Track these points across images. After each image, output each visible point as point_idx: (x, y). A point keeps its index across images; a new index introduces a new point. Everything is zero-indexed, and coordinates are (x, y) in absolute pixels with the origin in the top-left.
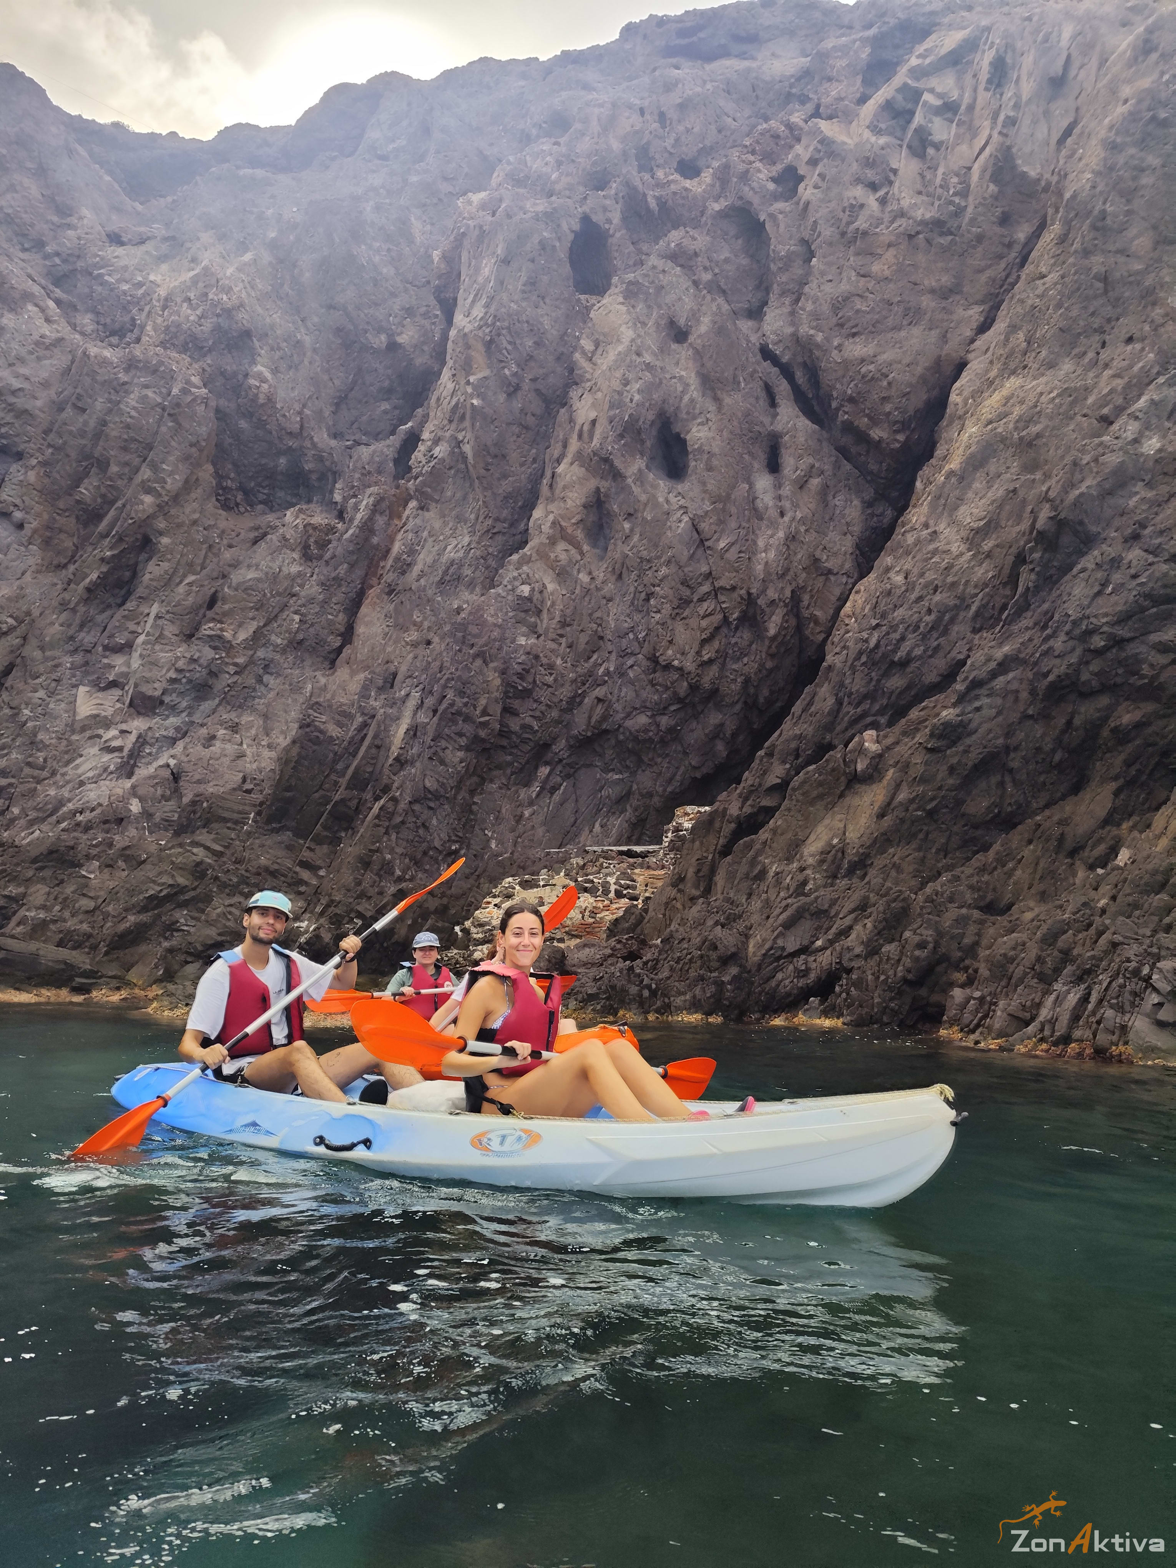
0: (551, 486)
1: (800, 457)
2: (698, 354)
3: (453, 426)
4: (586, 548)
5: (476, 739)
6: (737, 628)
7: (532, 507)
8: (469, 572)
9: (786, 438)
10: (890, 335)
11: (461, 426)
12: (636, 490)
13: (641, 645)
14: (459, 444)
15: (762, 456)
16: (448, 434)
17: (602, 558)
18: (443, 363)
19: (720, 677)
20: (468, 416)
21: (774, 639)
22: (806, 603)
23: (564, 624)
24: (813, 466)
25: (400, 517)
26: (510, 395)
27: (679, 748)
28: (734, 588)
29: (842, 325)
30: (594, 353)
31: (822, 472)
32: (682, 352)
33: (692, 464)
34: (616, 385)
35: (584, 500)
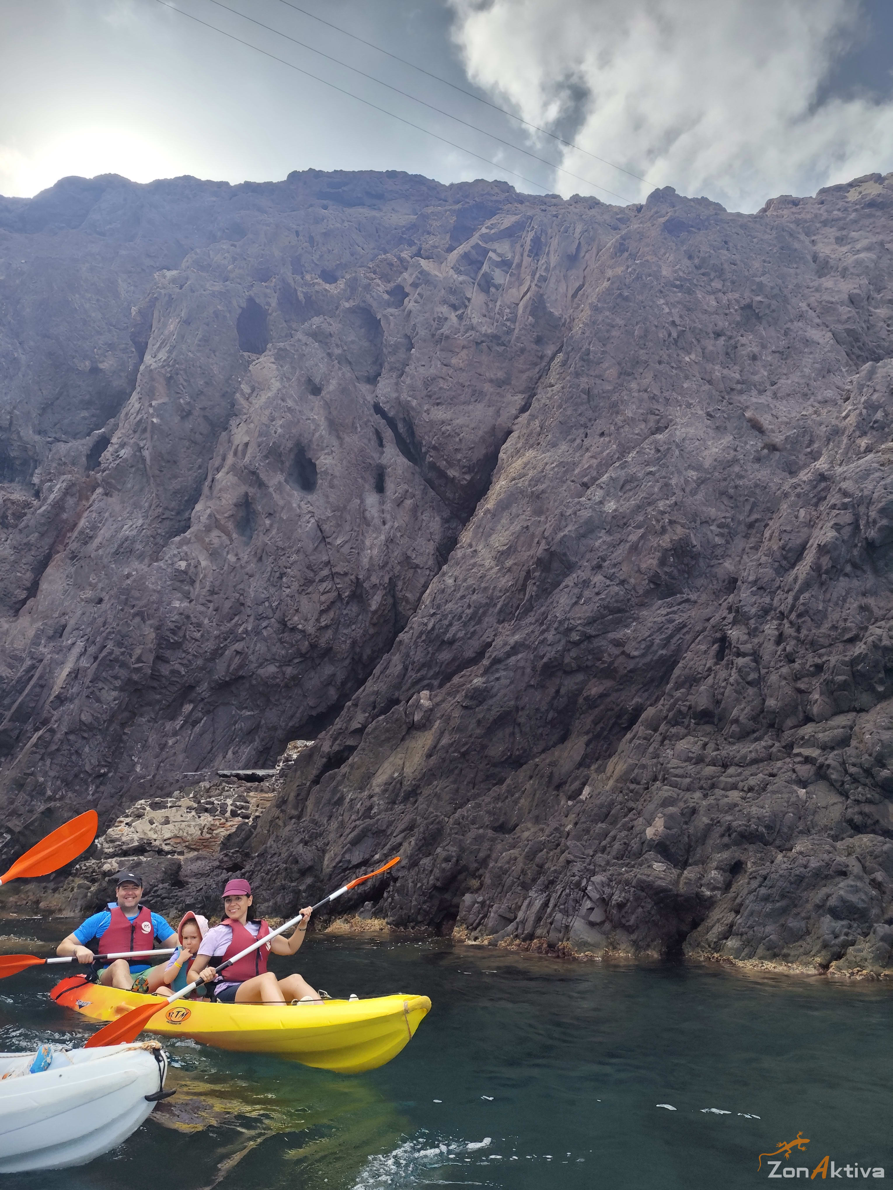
0: (211, 487)
1: (398, 484)
2: (327, 405)
3: (137, 435)
4: (235, 536)
5: (130, 681)
6: (348, 603)
7: (196, 501)
8: (140, 547)
9: (389, 470)
10: (462, 407)
11: (143, 437)
12: (276, 497)
13: (274, 611)
14: (140, 449)
15: (372, 481)
16: (132, 441)
17: (247, 544)
18: (134, 388)
19: (334, 639)
20: (149, 430)
21: (375, 612)
22: (400, 587)
23: (212, 592)
24: (407, 491)
25: (87, 500)
26: (183, 418)
27: (300, 692)
28: (346, 574)
29: (430, 397)
30: (250, 395)
31: (414, 496)
32: (316, 402)
33: (320, 481)
34: (265, 420)
35: (235, 501)
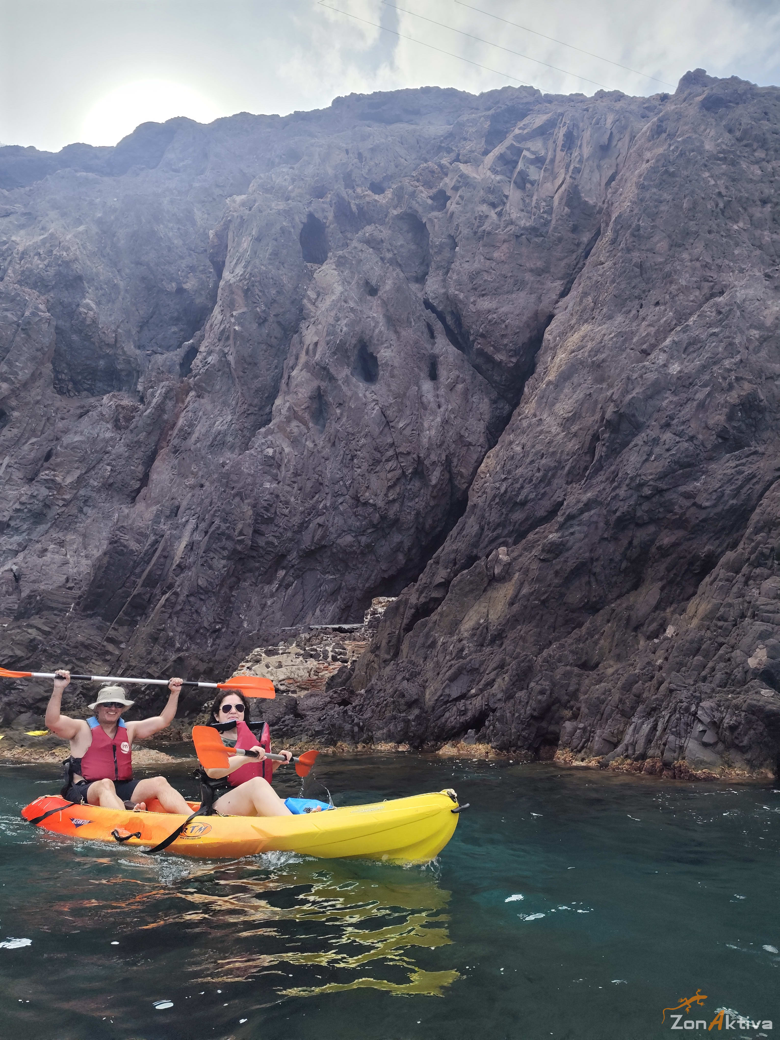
0: (287, 384)
1: (451, 370)
2: (385, 304)
3: (222, 343)
4: (311, 425)
5: (235, 551)
6: (411, 479)
7: (275, 397)
8: (231, 439)
9: (441, 358)
10: (505, 296)
11: (227, 344)
12: (344, 388)
13: (348, 489)
14: (225, 355)
15: (426, 369)
16: (217, 349)
17: (321, 432)
18: (216, 302)
19: (400, 511)
20: (231, 337)
21: (435, 486)
22: (455, 464)
23: (296, 474)
24: (458, 377)
25: (183, 402)
26: (260, 324)
27: (374, 558)
28: (409, 453)
29: (475, 289)
30: (316, 300)
31: (465, 381)
32: (375, 302)
33: (381, 373)
34: (331, 320)
35: (309, 394)
